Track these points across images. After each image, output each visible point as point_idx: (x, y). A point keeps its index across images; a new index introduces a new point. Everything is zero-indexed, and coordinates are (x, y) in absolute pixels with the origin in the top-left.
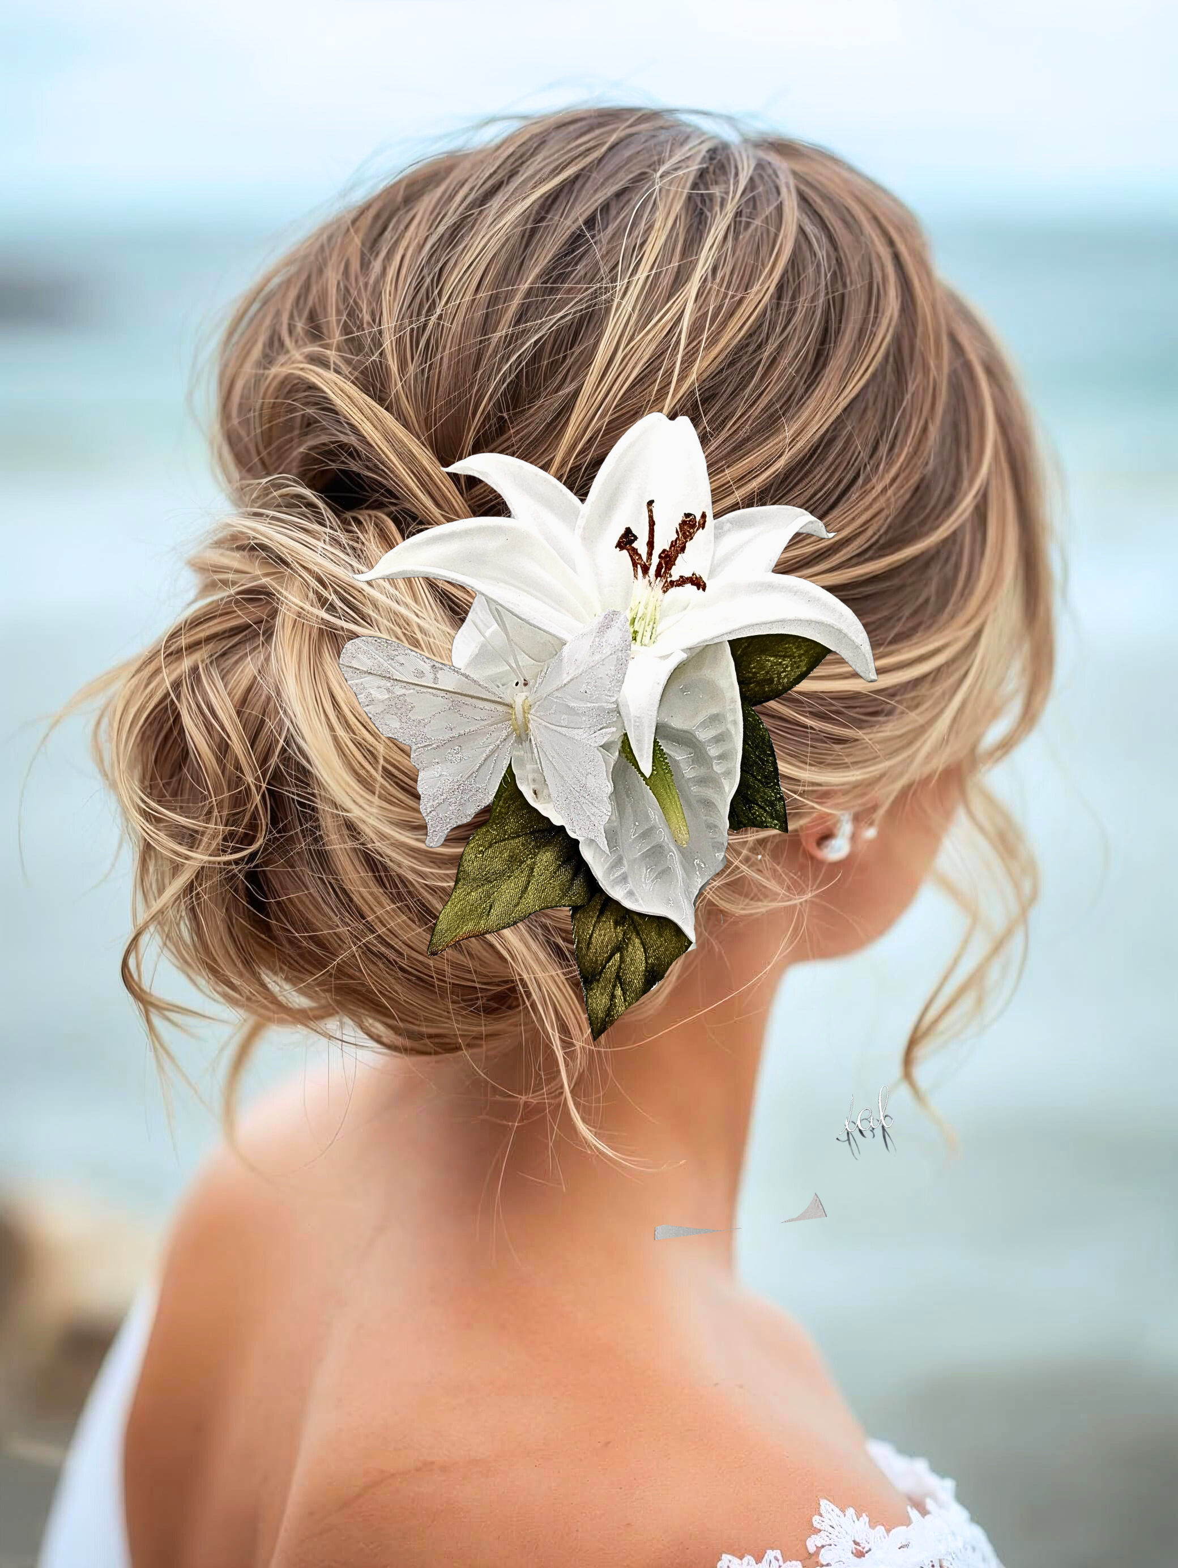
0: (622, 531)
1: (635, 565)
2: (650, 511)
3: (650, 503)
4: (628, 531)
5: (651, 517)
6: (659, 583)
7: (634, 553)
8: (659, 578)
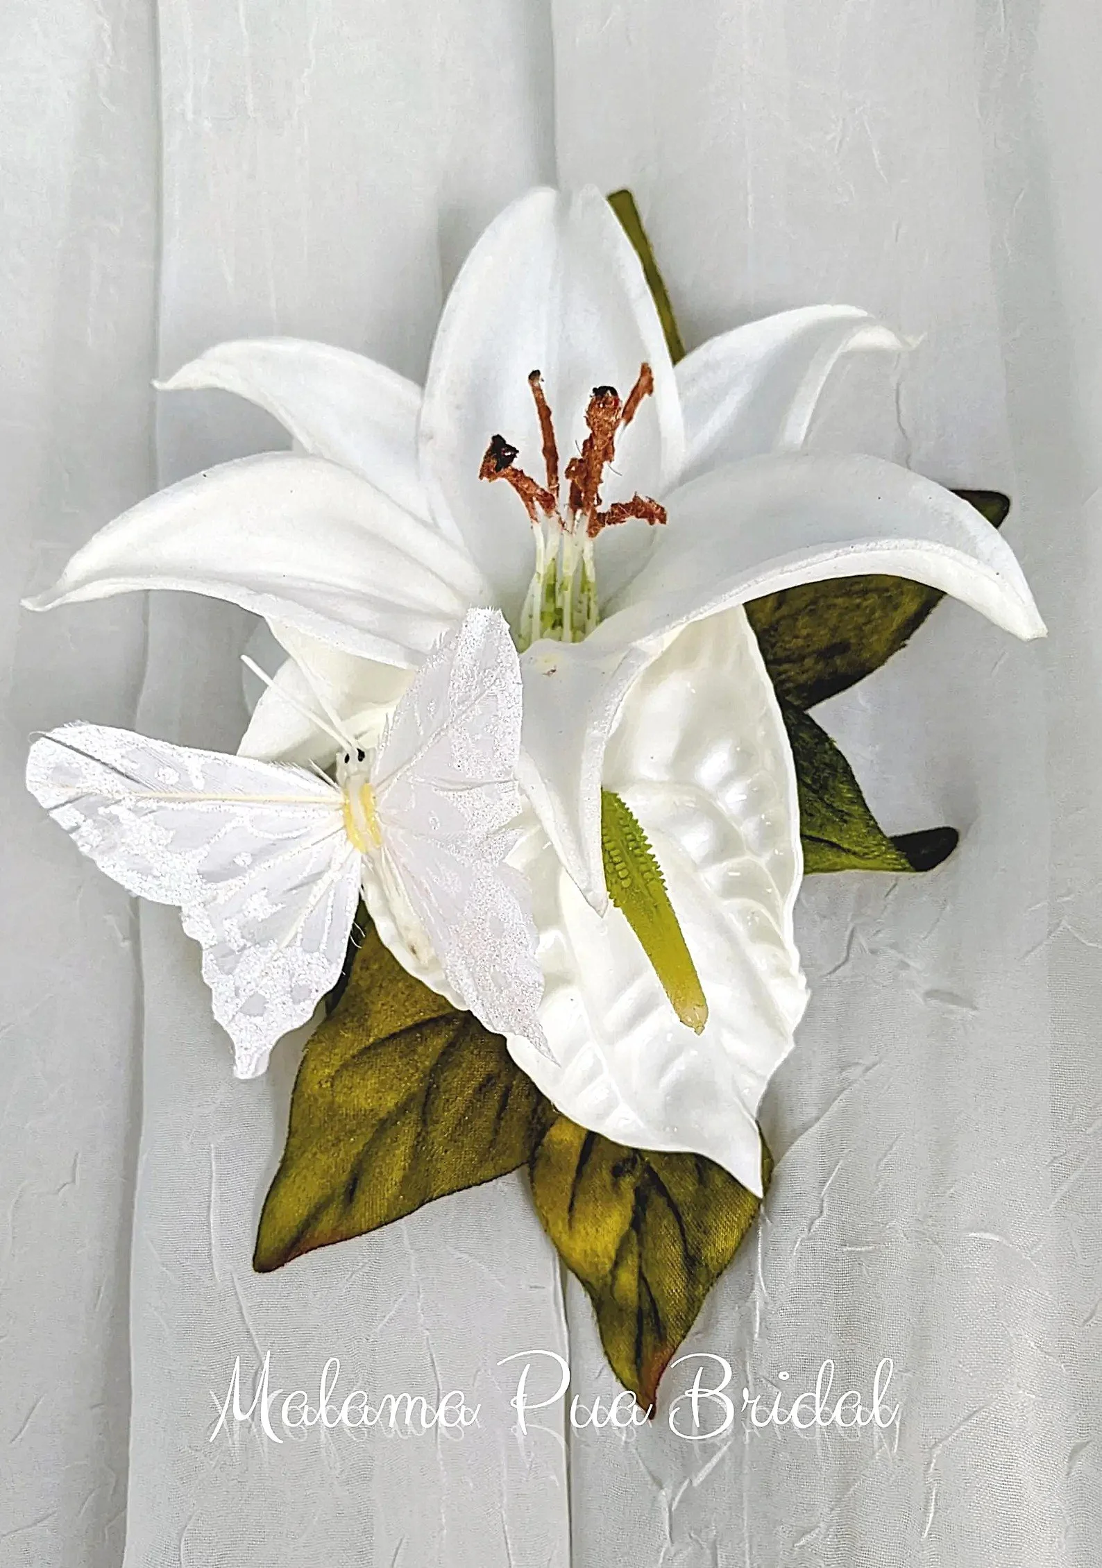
0: (488, 444)
1: (527, 498)
2: (537, 390)
3: (535, 375)
4: (498, 441)
5: (540, 402)
6: (582, 520)
7: (519, 479)
8: (579, 512)
